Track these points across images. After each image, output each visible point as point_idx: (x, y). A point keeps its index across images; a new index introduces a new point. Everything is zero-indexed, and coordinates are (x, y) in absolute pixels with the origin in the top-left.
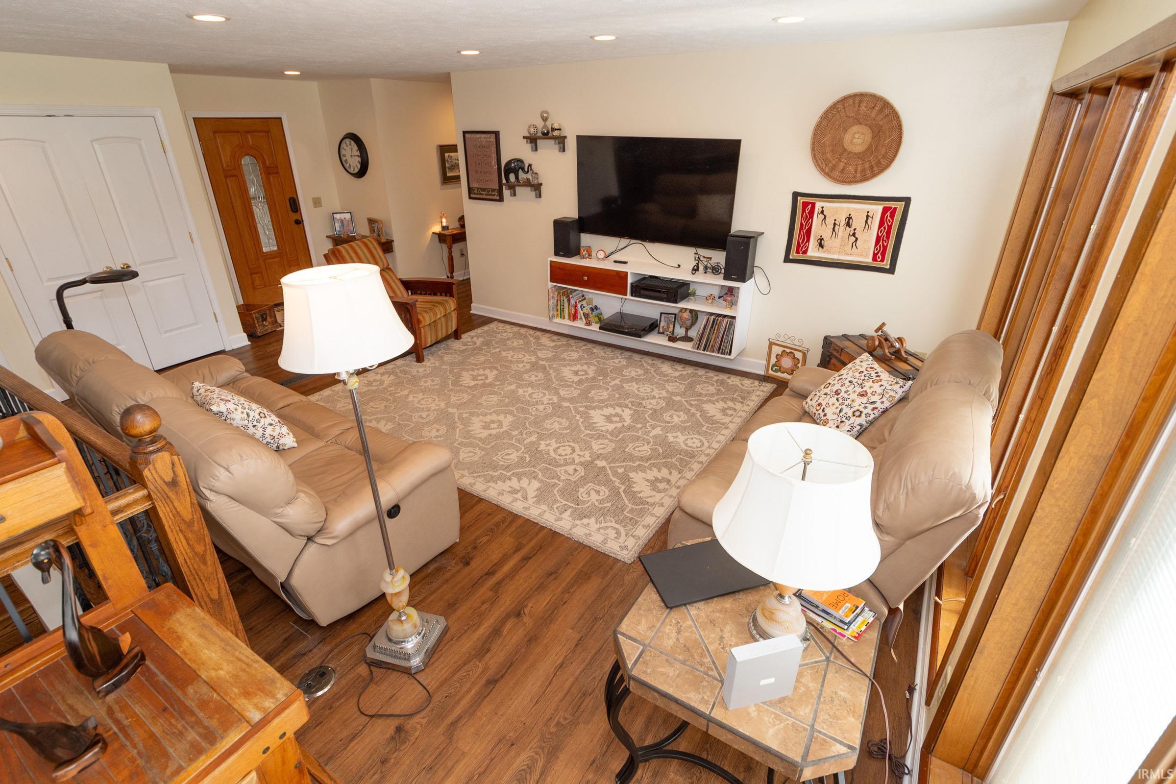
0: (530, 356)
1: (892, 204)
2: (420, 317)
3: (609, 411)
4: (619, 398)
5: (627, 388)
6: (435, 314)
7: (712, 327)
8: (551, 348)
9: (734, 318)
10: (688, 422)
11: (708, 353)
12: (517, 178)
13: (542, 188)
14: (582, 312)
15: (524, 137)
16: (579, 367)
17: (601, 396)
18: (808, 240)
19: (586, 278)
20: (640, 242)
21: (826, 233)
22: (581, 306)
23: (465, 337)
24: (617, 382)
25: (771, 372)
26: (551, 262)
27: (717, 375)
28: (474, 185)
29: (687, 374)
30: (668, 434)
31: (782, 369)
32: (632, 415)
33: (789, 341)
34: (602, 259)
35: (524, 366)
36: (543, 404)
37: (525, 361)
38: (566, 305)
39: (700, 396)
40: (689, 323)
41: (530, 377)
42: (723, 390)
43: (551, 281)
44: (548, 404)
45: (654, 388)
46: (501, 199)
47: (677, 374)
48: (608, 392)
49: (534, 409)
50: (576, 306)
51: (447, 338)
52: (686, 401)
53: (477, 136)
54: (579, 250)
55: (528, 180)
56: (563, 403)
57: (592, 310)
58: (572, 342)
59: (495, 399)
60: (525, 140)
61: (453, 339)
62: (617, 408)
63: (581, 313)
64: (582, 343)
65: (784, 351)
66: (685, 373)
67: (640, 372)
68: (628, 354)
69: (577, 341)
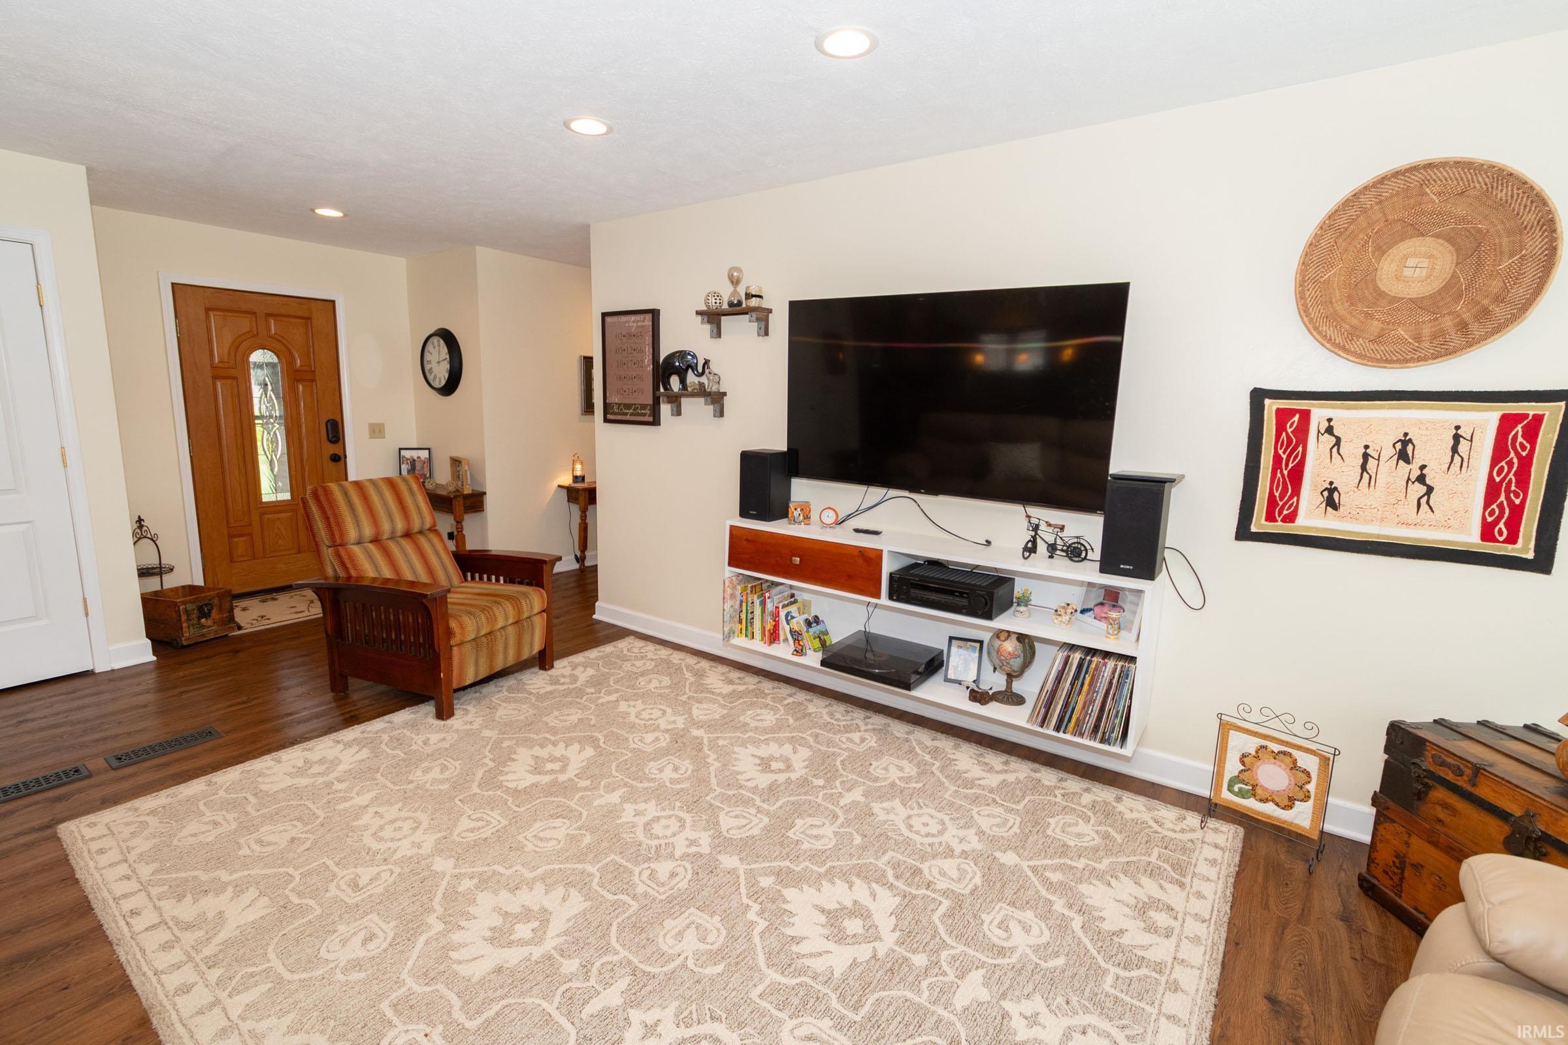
0: (674, 713)
1: (1530, 409)
2: (453, 624)
3: (836, 894)
4: (864, 848)
5: (882, 816)
6: (492, 619)
7: (1076, 677)
8: (724, 696)
9: (1132, 659)
10: (1056, 955)
11: (1068, 737)
12: (683, 381)
13: (726, 400)
14: (787, 628)
15: (698, 313)
16: (773, 749)
17: (816, 837)
18: (1297, 492)
19: (797, 560)
20: (906, 493)
21: (1345, 475)
22: (787, 615)
23: (562, 666)
24: (857, 795)
25: (1226, 795)
26: (732, 528)
27: (1087, 790)
28: (614, 399)
29: (1018, 781)
30: (1007, 1005)
31: (1259, 791)
32: (898, 914)
33: (1275, 723)
34: (830, 526)
35: (657, 739)
36: (671, 856)
37: (663, 727)
38: (758, 610)
39: (1063, 854)
40: (1016, 663)
41: (661, 770)
42: (1119, 838)
43: (730, 564)
44: (685, 856)
45: (946, 819)
46: (656, 422)
47: (993, 780)
48: (834, 828)
49: (646, 873)
50: (776, 616)
51: (521, 666)
52: (1034, 869)
53: (624, 318)
54: (787, 507)
55: (701, 385)
56: (721, 857)
57: (809, 624)
58: (767, 685)
59: (561, 829)
60: (699, 318)
61: (536, 669)
62: (858, 882)
63: (785, 629)
64: (786, 690)
65: (1262, 747)
66: (1011, 778)
67: (910, 769)
68: (879, 720)
69: (776, 684)
